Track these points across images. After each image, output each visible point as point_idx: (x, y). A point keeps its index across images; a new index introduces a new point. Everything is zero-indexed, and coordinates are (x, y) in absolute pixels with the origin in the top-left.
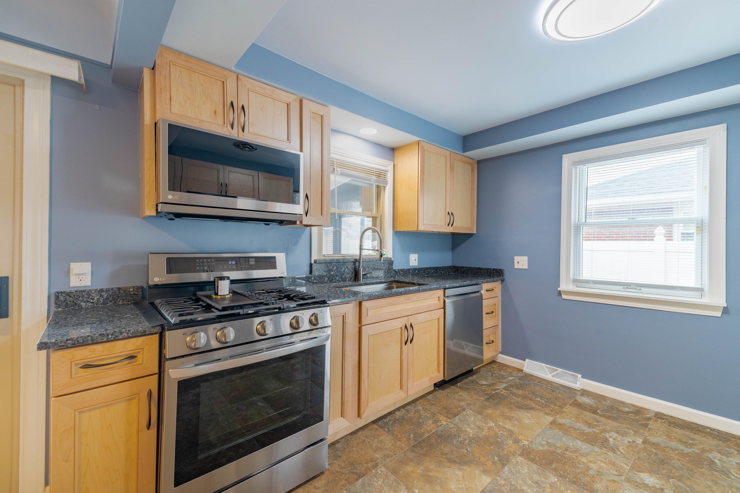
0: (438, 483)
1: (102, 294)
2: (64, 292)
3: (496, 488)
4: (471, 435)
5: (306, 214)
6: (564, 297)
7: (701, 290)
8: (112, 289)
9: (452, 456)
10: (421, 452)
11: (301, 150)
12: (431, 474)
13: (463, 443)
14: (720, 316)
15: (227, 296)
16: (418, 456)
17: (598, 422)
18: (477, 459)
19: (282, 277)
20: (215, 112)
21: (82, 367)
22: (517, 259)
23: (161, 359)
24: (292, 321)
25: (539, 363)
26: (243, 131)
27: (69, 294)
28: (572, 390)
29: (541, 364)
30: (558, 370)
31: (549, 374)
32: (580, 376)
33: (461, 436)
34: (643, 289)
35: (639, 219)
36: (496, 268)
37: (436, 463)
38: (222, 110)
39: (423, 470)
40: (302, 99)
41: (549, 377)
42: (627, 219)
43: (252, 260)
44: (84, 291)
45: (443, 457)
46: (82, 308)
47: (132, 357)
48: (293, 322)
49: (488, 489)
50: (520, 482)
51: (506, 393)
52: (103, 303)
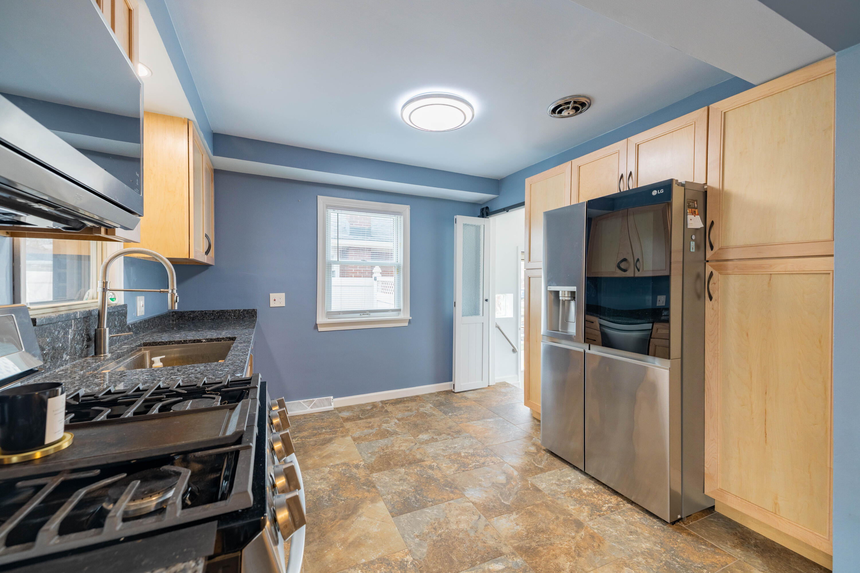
0: (364, 539)
3: (392, 503)
4: (328, 488)
6: (320, 329)
7: (399, 310)
9: (341, 514)
10: (317, 536)
12: (351, 540)
13: (332, 498)
14: (407, 325)
16: (320, 541)
17: (370, 423)
18: (357, 499)
22: (273, 296)
25: (296, 401)
28: (330, 412)
29: (298, 401)
30: (314, 400)
31: (307, 407)
32: (332, 397)
33: (323, 496)
34: (371, 314)
35: (368, 261)
36: (247, 308)
37: (341, 530)
39: (342, 545)
41: (308, 410)
42: (360, 261)
45: (338, 522)
49: (390, 508)
50: (395, 487)
51: (298, 440)
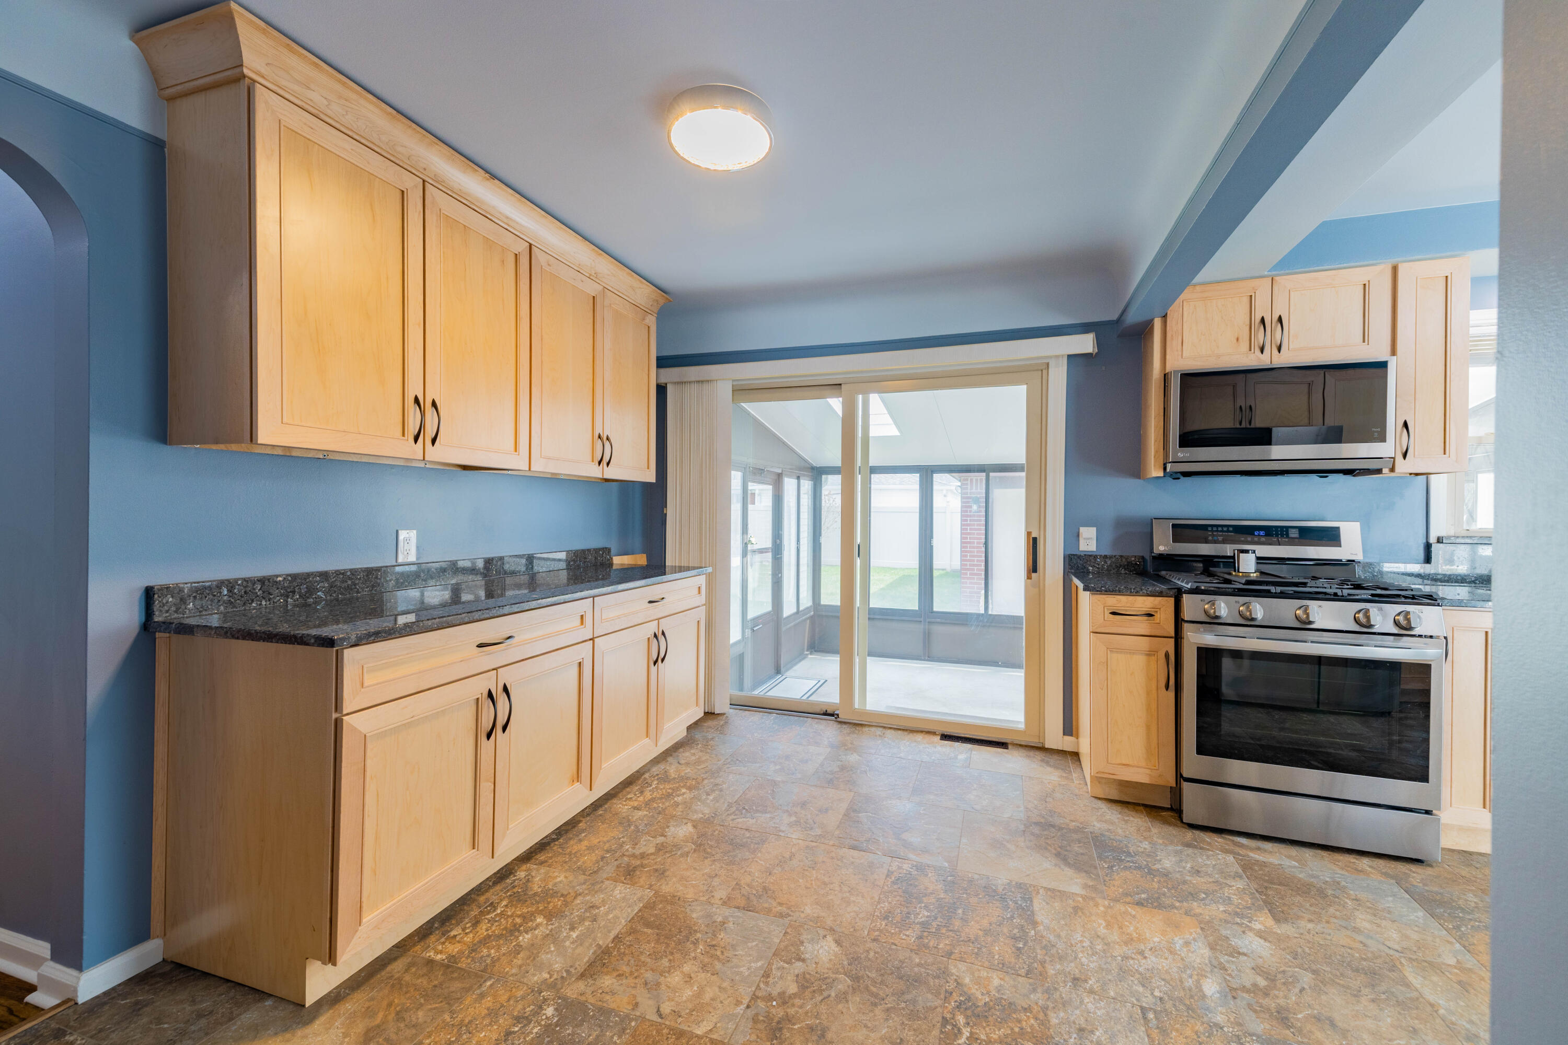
1: (1107, 560)
2: (1076, 555)
5: (1405, 455)
8: (1115, 556)
11: (1394, 352)
15: (1252, 575)
19: (1353, 561)
20: (1238, 339)
21: (1111, 613)
23: (1179, 621)
24: (1357, 615)
26: (1279, 351)
27: (1079, 557)
38: (1248, 332)
40: (1397, 265)
43: (1294, 530)
44: (1090, 556)
46: (1090, 572)
47: (1150, 615)
48: (1358, 617)
52: (1107, 570)
